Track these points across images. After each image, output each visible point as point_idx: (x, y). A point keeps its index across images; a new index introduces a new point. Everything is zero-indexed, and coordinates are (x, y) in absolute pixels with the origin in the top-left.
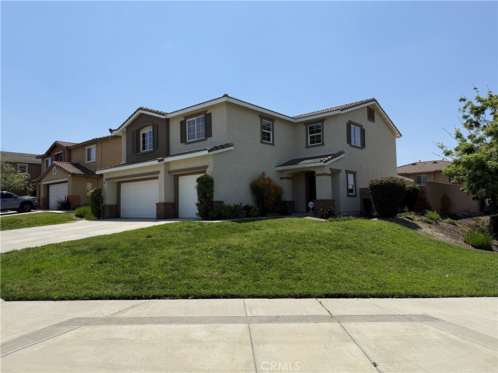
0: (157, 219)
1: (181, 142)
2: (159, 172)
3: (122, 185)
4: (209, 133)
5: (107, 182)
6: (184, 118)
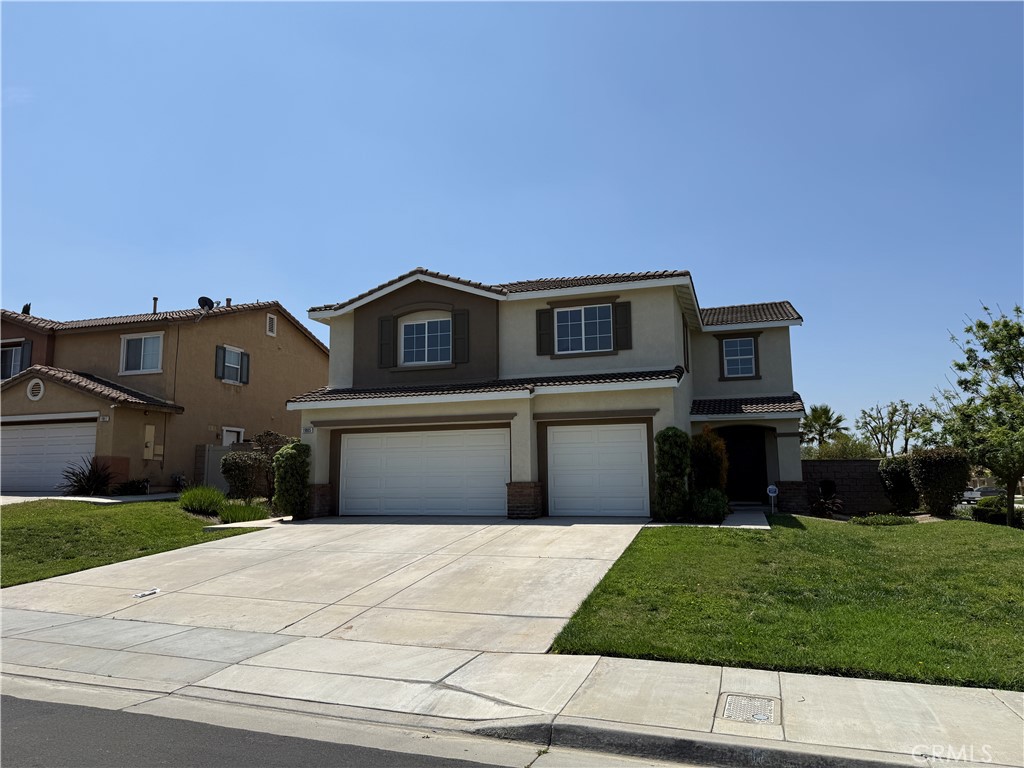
0: (509, 518)
1: (538, 354)
2: (513, 415)
3: (345, 438)
4: (623, 341)
5: (316, 429)
6: (548, 304)
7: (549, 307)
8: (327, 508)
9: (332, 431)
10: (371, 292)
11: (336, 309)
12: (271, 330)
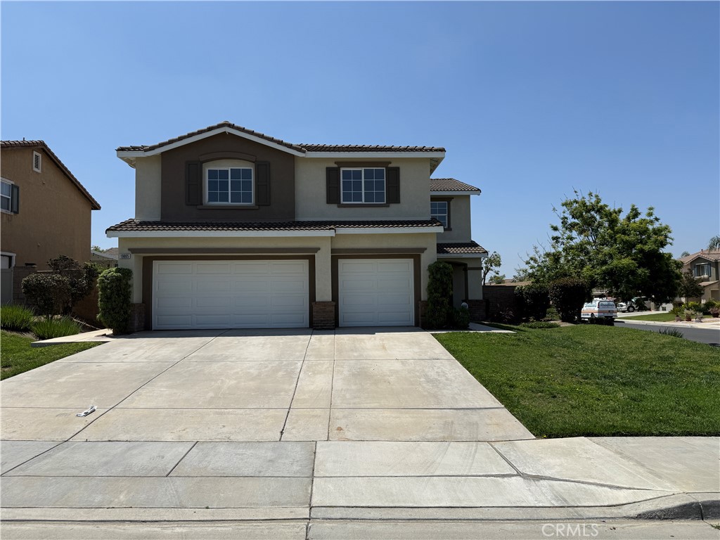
0: (316, 329)
1: (328, 203)
2: (317, 249)
3: (156, 264)
4: (394, 197)
5: (133, 256)
6: (335, 163)
7: (336, 166)
8: (143, 324)
9: (144, 257)
10: (181, 139)
11: (146, 151)
12: (37, 166)
